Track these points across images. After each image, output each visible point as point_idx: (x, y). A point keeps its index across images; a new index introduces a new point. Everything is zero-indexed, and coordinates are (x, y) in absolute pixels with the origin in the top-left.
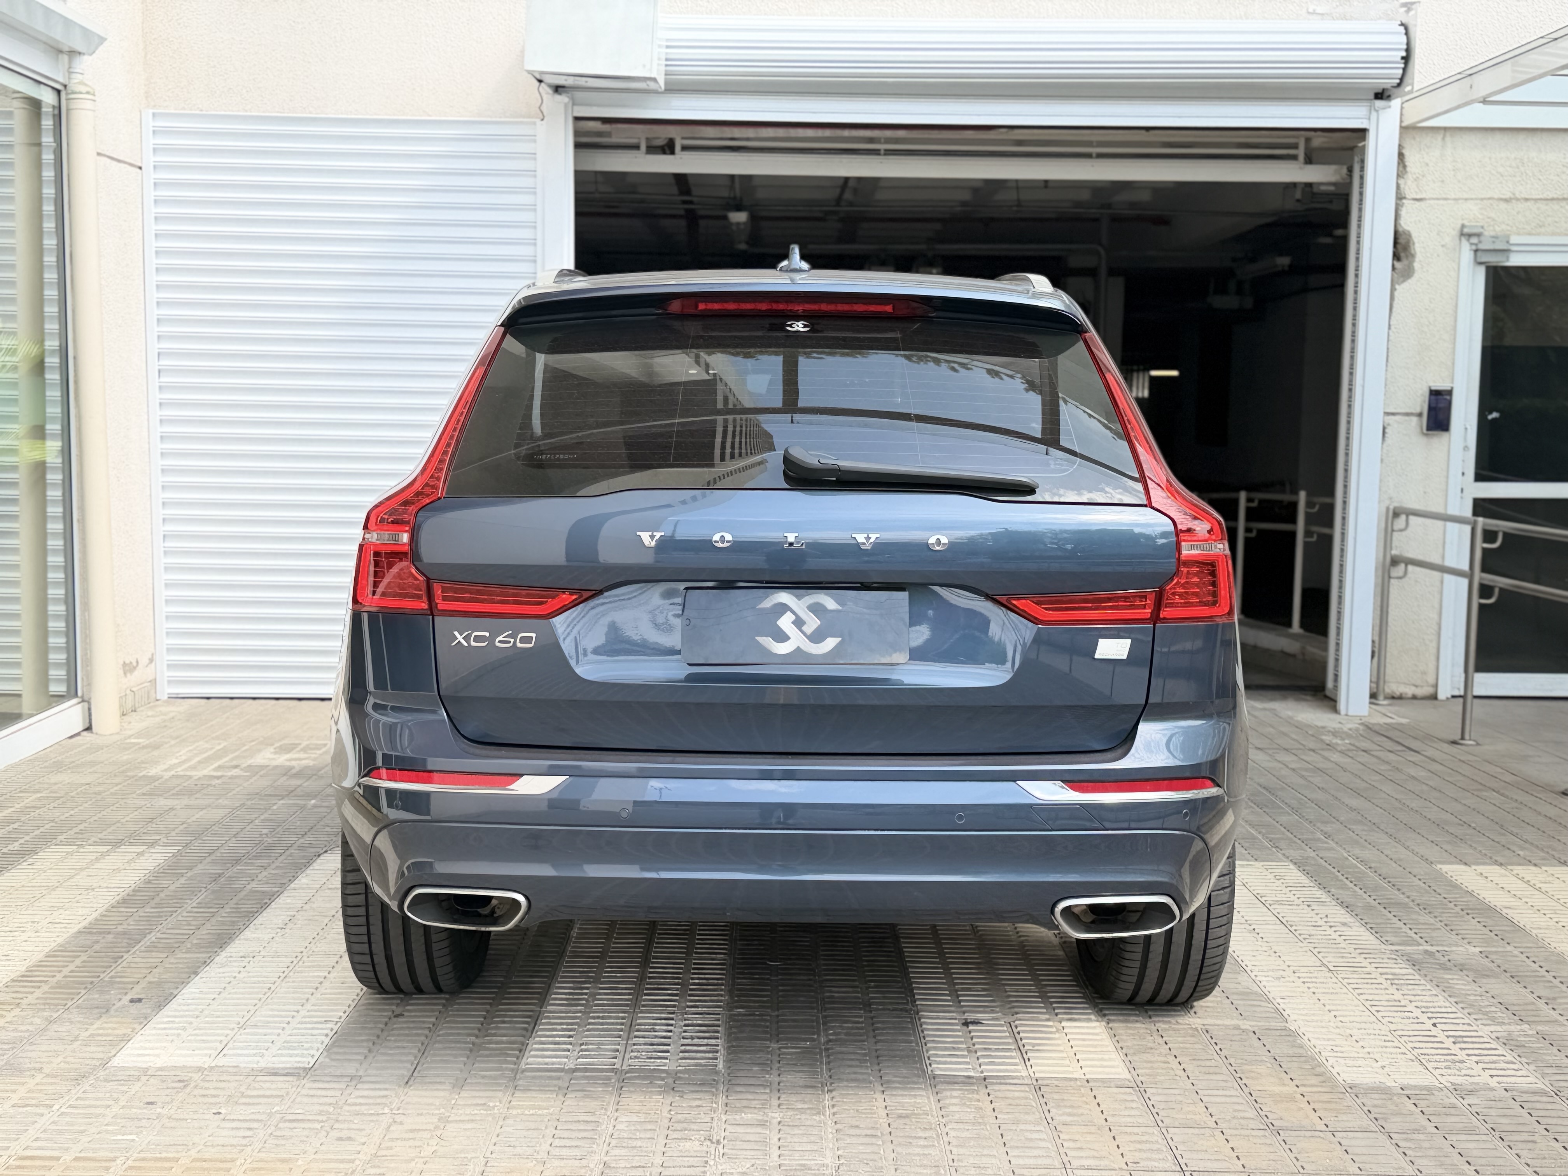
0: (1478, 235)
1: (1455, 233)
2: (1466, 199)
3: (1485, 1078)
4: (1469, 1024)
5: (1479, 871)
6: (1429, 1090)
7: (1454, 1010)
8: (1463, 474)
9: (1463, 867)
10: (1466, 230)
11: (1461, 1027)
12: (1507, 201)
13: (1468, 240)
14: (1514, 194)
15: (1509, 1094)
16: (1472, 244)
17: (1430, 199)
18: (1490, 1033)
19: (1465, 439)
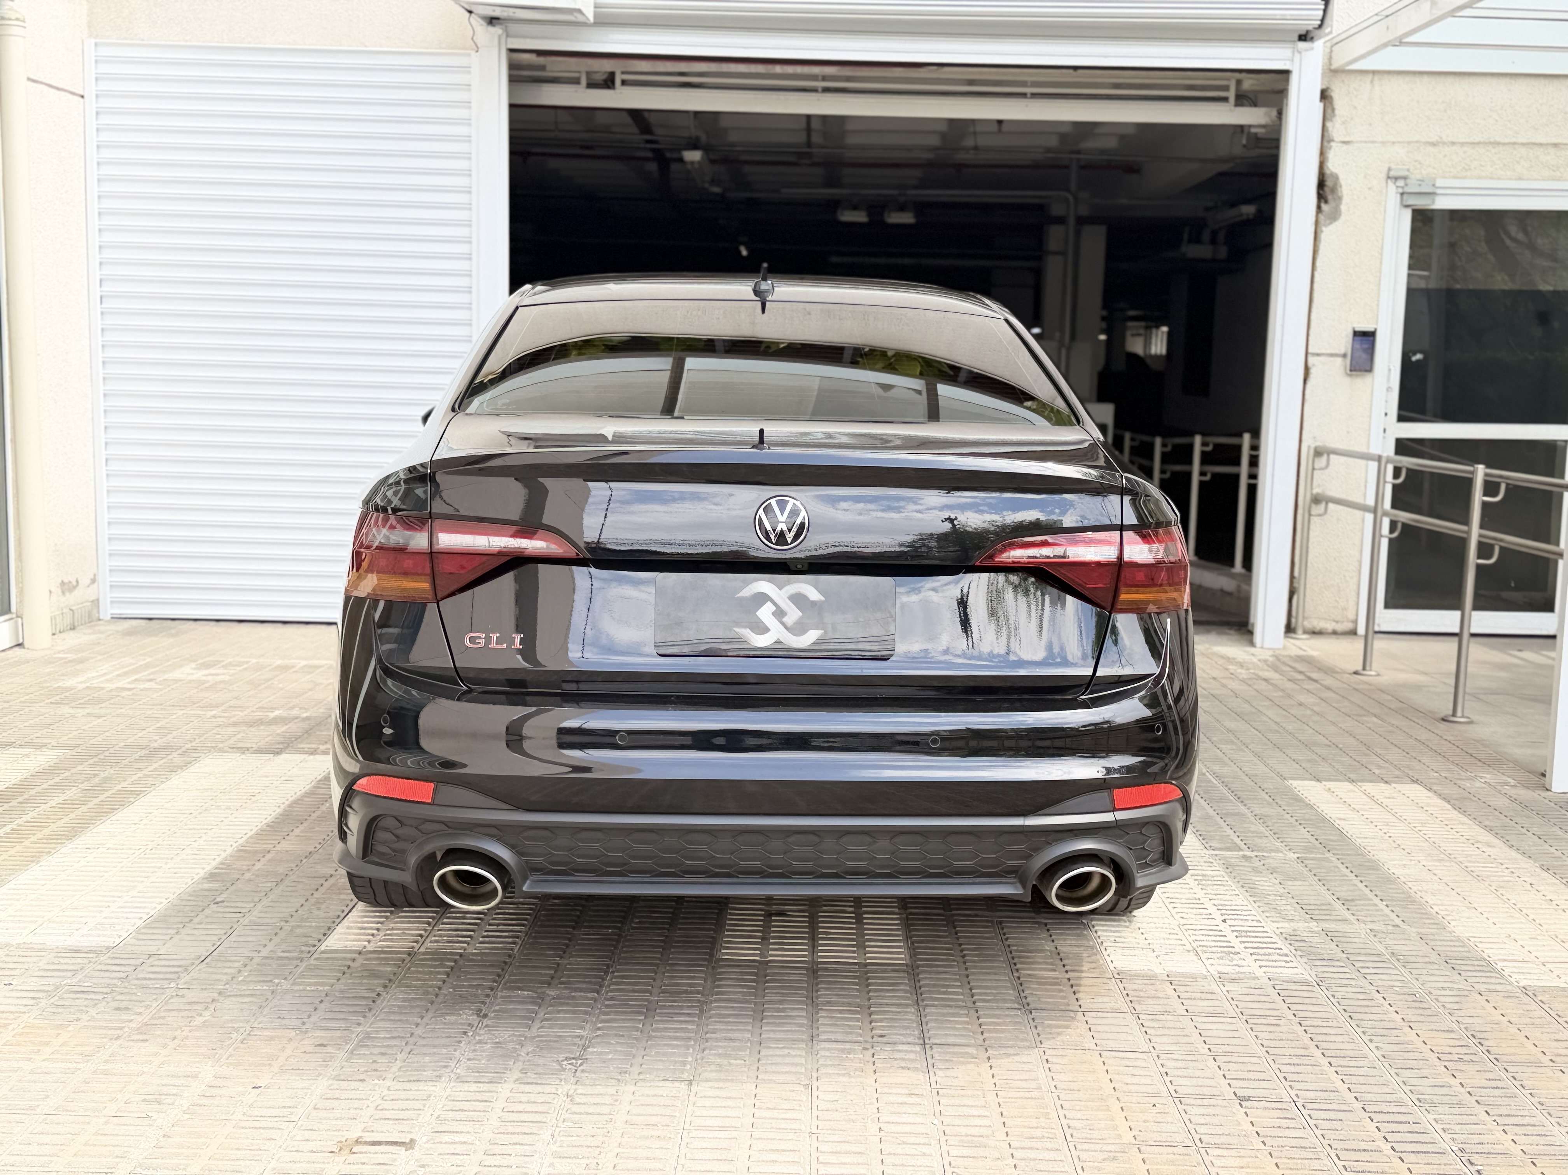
0: (1405, 178)
1: (1384, 176)
2: (1394, 143)
3: (1255, 968)
4: (1259, 921)
5: (1328, 786)
6: (1194, 978)
7: (1250, 908)
8: (1386, 414)
9: (1314, 783)
10: (1392, 174)
11: (1249, 923)
12: (1434, 144)
13: (1395, 183)
14: (1441, 138)
15: (1272, 982)
16: (1397, 187)
17: (1357, 142)
18: (1275, 929)
19: (1389, 380)
